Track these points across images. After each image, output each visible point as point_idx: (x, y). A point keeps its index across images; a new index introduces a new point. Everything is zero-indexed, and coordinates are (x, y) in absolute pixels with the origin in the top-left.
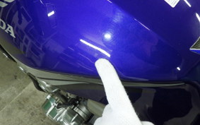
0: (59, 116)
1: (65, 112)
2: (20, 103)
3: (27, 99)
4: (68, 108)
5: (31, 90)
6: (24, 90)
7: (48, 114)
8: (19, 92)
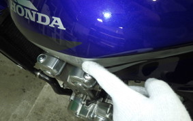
0: (91, 112)
1: (96, 107)
2: (37, 114)
3: (43, 108)
4: (98, 102)
5: (44, 99)
6: (36, 101)
7: (78, 114)
8: (32, 104)
